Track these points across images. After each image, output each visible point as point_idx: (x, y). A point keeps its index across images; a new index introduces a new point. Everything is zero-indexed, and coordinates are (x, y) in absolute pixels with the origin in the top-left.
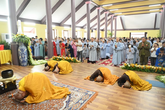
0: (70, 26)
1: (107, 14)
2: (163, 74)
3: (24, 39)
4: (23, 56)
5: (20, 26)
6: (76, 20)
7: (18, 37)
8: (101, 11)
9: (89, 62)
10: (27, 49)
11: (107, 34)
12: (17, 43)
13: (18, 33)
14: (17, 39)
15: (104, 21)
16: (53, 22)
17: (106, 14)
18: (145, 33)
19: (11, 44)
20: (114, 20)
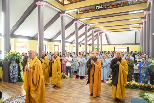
0: (60, 41)
1: (94, 31)
2: (146, 90)
3: (16, 57)
4: (14, 73)
5: (13, 44)
6: (66, 36)
7: (10, 55)
8: (88, 29)
9: (77, 76)
10: (19, 66)
11: (94, 49)
12: (9, 61)
13: (11, 51)
14: (10, 56)
15: (91, 37)
16: (44, 39)
17: (92, 31)
18: (127, 47)
19: (3, 61)
20: (100, 36)
